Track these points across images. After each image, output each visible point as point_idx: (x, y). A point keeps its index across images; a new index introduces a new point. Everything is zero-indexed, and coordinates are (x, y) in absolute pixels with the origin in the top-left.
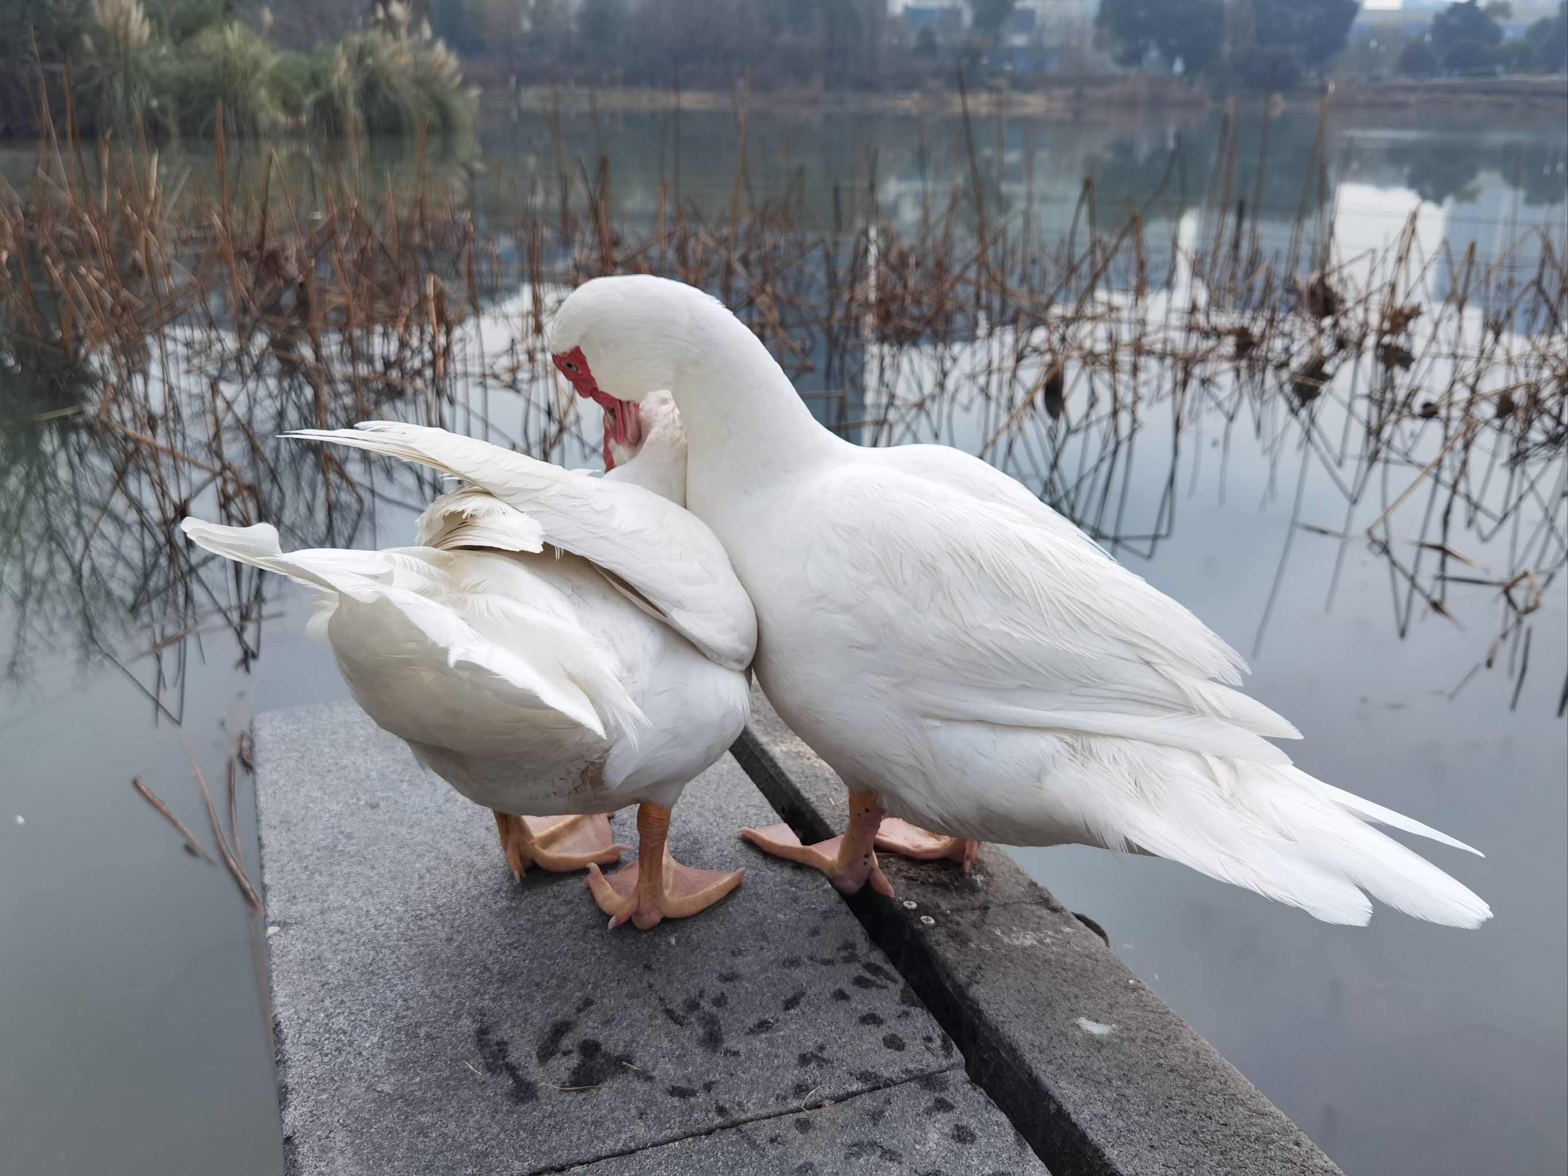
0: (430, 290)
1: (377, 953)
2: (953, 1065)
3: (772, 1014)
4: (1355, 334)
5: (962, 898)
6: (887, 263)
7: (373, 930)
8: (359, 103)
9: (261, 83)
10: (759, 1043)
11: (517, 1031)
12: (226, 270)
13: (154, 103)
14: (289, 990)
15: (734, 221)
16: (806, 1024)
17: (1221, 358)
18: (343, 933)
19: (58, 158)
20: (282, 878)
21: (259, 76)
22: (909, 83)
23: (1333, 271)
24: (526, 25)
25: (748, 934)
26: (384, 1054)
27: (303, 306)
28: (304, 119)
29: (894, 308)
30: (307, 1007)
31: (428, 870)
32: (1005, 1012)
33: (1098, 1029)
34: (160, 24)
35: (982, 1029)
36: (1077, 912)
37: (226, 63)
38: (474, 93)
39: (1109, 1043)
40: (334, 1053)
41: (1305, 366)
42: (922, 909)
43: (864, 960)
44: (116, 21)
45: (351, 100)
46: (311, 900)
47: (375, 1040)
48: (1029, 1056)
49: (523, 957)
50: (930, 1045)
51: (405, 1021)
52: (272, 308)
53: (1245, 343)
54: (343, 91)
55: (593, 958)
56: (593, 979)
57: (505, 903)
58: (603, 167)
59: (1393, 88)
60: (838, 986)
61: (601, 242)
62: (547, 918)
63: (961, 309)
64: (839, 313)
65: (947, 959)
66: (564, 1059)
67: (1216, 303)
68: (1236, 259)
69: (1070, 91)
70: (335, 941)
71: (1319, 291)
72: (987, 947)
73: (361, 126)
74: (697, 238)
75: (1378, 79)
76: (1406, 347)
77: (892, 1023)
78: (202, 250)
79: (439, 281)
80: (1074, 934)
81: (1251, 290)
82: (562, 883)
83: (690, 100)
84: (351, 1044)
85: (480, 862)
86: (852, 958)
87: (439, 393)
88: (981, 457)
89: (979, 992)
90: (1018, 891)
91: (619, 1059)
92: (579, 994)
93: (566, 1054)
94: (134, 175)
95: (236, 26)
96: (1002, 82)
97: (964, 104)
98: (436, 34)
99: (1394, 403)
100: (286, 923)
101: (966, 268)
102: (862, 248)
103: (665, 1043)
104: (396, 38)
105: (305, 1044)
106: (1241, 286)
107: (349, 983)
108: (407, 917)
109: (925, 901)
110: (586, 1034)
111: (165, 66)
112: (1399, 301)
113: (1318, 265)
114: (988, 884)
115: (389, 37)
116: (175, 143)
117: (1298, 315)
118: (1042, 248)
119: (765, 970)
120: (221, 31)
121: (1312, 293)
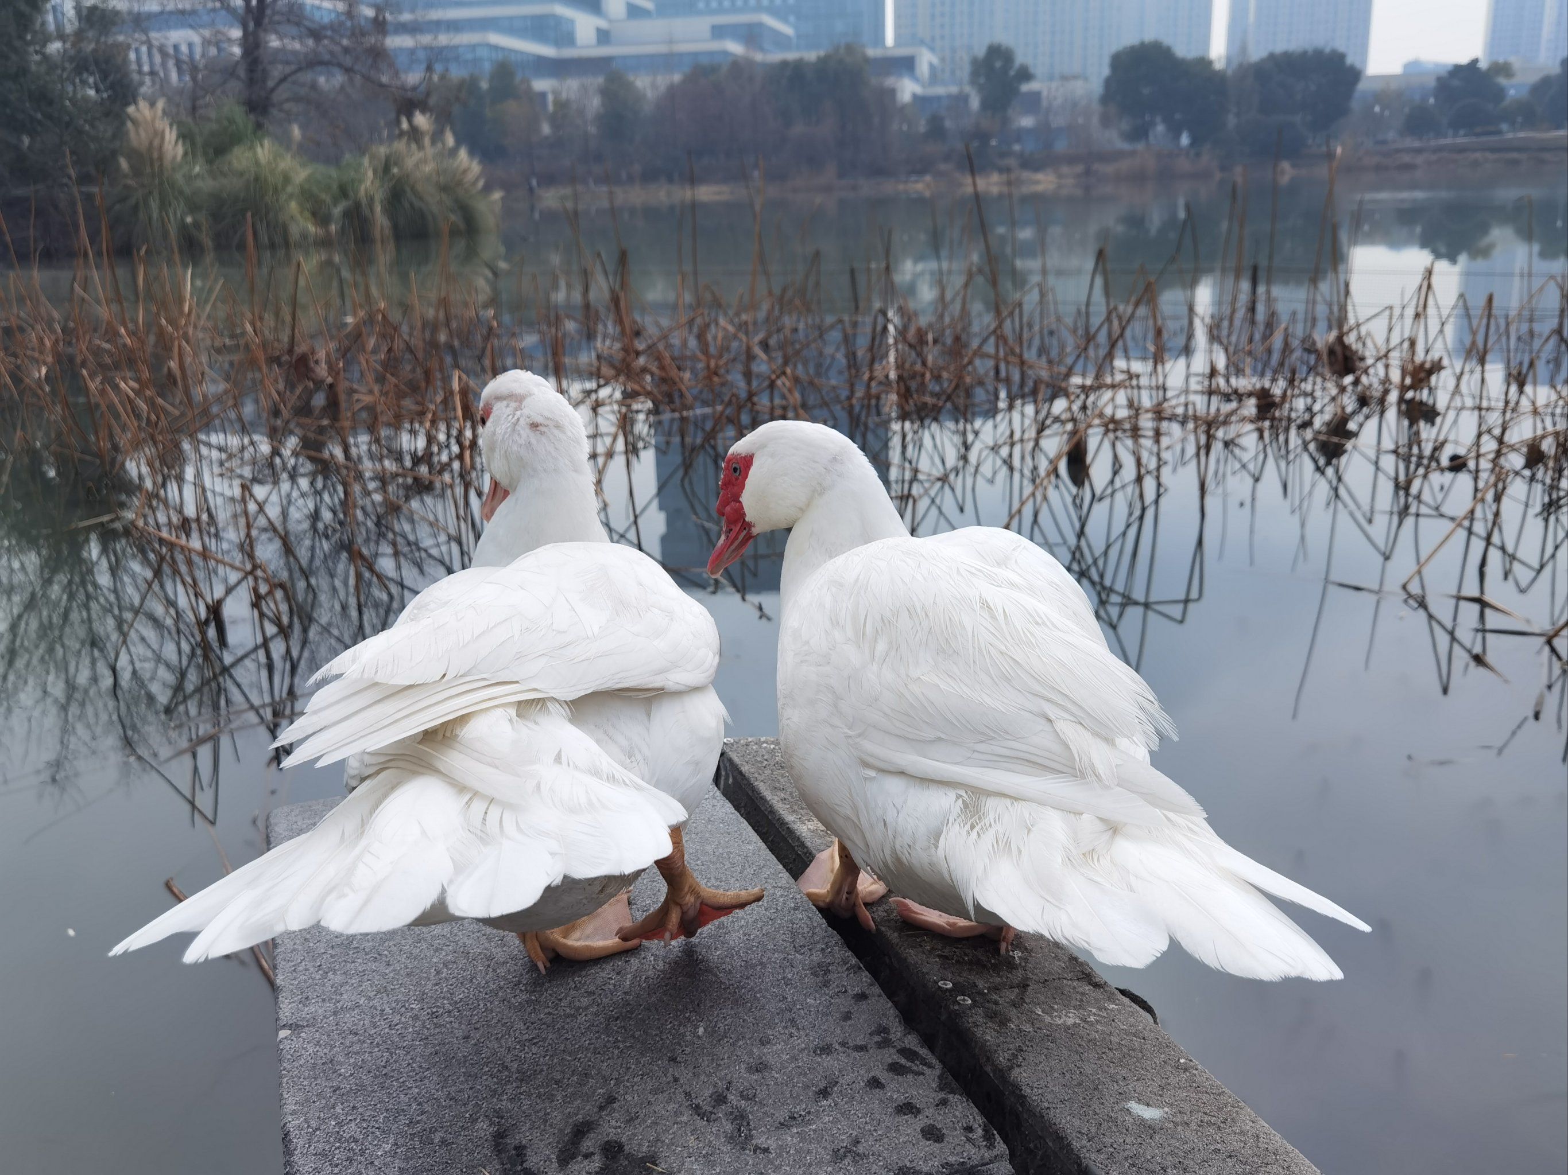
0: (456, 386)
1: (391, 1054)
2: (996, 1157)
3: (804, 1106)
4: (1377, 392)
5: (999, 976)
6: (905, 340)
7: (387, 1030)
8: (385, 210)
9: (291, 196)
10: (790, 1138)
11: (536, 1133)
12: (258, 375)
13: (189, 220)
14: (300, 1096)
15: (753, 306)
16: (839, 1116)
17: (1243, 419)
18: (356, 1034)
19: (96, 275)
20: (295, 979)
21: (289, 189)
22: (921, 167)
23: (1351, 330)
24: (546, 129)
25: (777, 1021)
26: (398, 1163)
27: (333, 406)
28: (333, 228)
29: (913, 385)
30: (317, 1114)
31: (445, 965)
32: (1049, 1097)
33: (1149, 1113)
34: (193, 144)
35: (1025, 1116)
36: (1122, 988)
37: (257, 179)
38: (497, 195)
39: (1162, 1129)
40: (345, 1163)
41: (1328, 424)
42: (959, 989)
43: (899, 1045)
44: (151, 143)
45: (378, 208)
46: (324, 1000)
47: (388, 1147)
48: (1078, 1144)
49: (543, 1054)
50: (971, 1135)
51: (419, 1127)
52: (304, 410)
53: (1266, 404)
54: (371, 200)
55: (616, 1052)
56: (615, 1075)
57: (524, 996)
58: (623, 258)
59: (1398, 151)
60: (872, 1074)
61: (623, 332)
62: (568, 1011)
63: (981, 383)
64: (859, 393)
65: (986, 1041)
66: (586, 1162)
67: (1235, 368)
68: (1253, 322)
69: (1079, 168)
70: (348, 1044)
71: (1338, 349)
72: (1027, 1028)
73: (387, 231)
74: (717, 324)
75: (1384, 142)
76: (1431, 402)
77: (930, 1111)
78: (236, 357)
79: (464, 377)
80: (1119, 1011)
81: (1269, 351)
82: (584, 973)
83: (706, 193)
84: (362, 1152)
85: (499, 954)
86: (885, 1044)
87: (467, 486)
88: (1007, 527)
89: (1021, 1075)
90: (1057, 966)
91: (643, 1160)
92: (601, 1091)
93: (587, 1156)
94: (168, 288)
95: (266, 142)
96: (1012, 162)
97: (975, 185)
98: (459, 142)
99: (1420, 457)
100: (297, 1026)
101: (985, 341)
102: (879, 328)
103: (692, 1141)
104: (421, 147)
105: (315, 1154)
106: (1259, 348)
107: (361, 1087)
108: (424, 1015)
109: (961, 980)
110: (608, 1135)
111: (199, 183)
112: (1420, 356)
113: (1335, 323)
114: (1026, 960)
115: (414, 146)
116: (209, 257)
117: (1317, 374)
118: (1059, 319)
119: (794, 1058)
120: (252, 148)
121: (1331, 352)
